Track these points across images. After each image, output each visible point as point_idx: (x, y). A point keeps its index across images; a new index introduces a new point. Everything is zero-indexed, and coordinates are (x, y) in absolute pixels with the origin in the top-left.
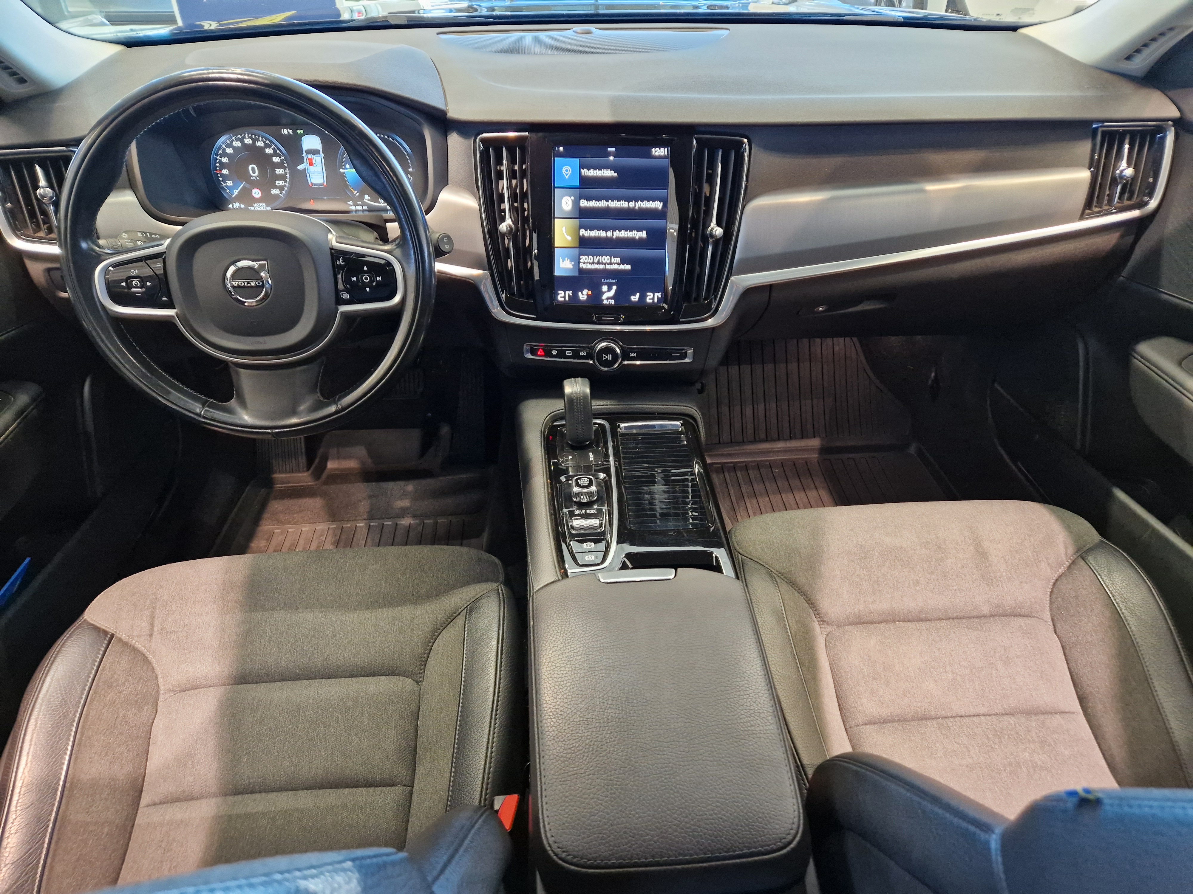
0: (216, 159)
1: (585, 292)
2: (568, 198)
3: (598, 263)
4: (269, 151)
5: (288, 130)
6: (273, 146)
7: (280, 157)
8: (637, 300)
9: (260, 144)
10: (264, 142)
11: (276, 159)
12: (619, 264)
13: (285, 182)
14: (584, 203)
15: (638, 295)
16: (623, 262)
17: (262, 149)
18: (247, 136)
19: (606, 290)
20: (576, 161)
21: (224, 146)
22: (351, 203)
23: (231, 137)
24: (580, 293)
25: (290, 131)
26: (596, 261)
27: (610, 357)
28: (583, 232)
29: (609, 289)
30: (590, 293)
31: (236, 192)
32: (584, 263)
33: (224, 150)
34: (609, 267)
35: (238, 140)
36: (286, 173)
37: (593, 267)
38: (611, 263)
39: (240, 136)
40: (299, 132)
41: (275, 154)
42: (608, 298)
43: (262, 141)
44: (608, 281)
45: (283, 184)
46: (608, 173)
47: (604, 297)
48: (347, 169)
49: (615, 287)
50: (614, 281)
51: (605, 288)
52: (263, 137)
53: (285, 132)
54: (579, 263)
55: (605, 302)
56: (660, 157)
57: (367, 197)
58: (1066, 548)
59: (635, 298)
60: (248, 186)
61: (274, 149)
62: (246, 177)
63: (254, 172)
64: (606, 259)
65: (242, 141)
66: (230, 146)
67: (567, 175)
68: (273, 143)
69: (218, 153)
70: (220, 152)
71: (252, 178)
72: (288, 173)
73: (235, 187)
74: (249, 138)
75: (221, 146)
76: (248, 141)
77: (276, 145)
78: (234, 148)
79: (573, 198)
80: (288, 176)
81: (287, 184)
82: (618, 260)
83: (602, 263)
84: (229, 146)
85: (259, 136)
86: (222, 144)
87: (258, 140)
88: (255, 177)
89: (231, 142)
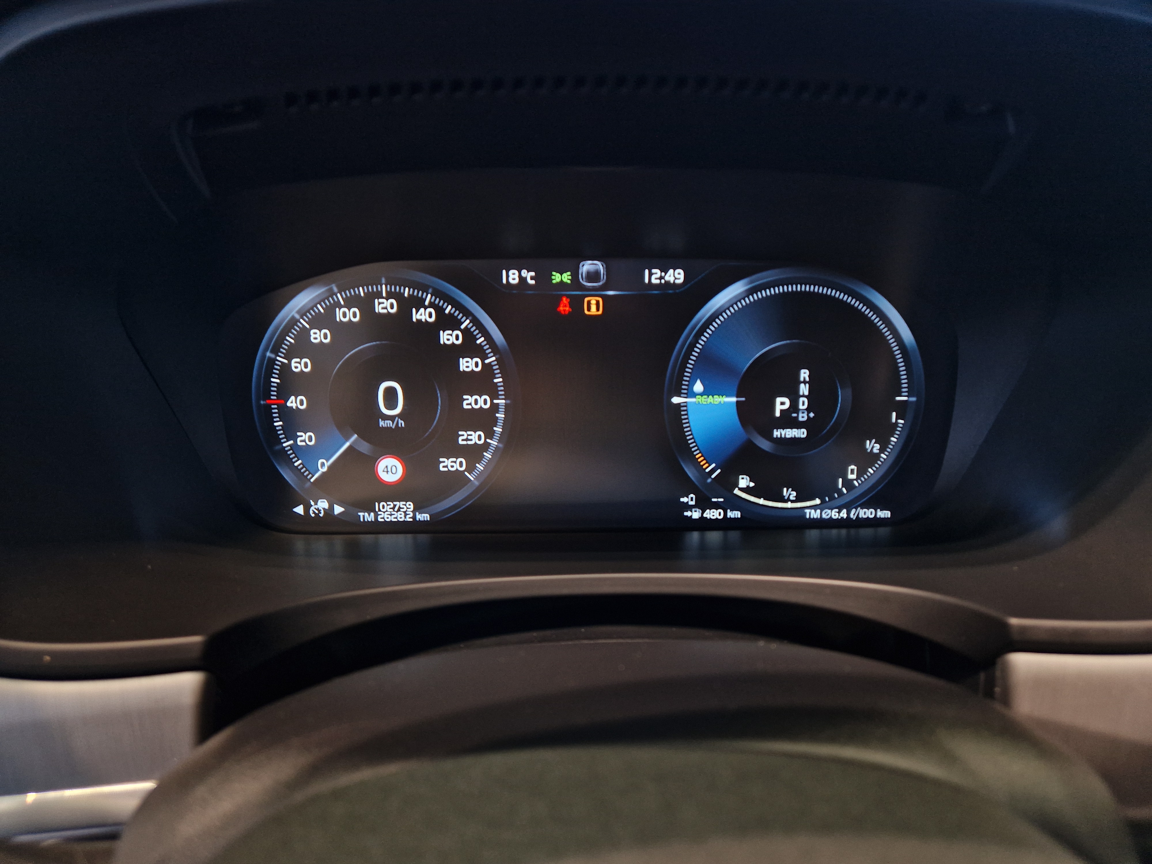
0: (272, 362)
4: (450, 337)
5: (524, 273)
6: (466, 323)
7: (484, 357)
9: (424, 315)
10: (439, 310)
11: (468, 365)
13: (490, 434)
17: (428, 332)
18: (385, 289)
21: (303, 322)
22: (689, 499)
23: (332, 294)
25: (528, 275)
31: (323, 466)
33: (305, 333)
35: (352, 301)
36: (495, 408)
39: (361, 291)
40: (557, 277)
41: (470, 348)
43: (432, 305)
45: (481, 442)
48: (694, 395)
52: (437, 293)
53: (511, 277)
57: (744, 482)
60: (365, 447)
61: (466, 332)
63: (391, 402)
65: (365, 304)
66: (323, 321)
68: (467, 313)
69: (281, 340)
70: (290, 339)
71: (382, 423)
72: (502, 409)
73: (322, 449)
74: (391, 295)
75: (294, 322)
76: (386, 306)
77: (476, 321)
78: (337, 328)
80: (501, 416)
81: (494, 443)
84: (318, 322)
85: (425, 290)
86: (297, 316)
87: (420, 304)
88: (392, 418)
89: (331, 310)
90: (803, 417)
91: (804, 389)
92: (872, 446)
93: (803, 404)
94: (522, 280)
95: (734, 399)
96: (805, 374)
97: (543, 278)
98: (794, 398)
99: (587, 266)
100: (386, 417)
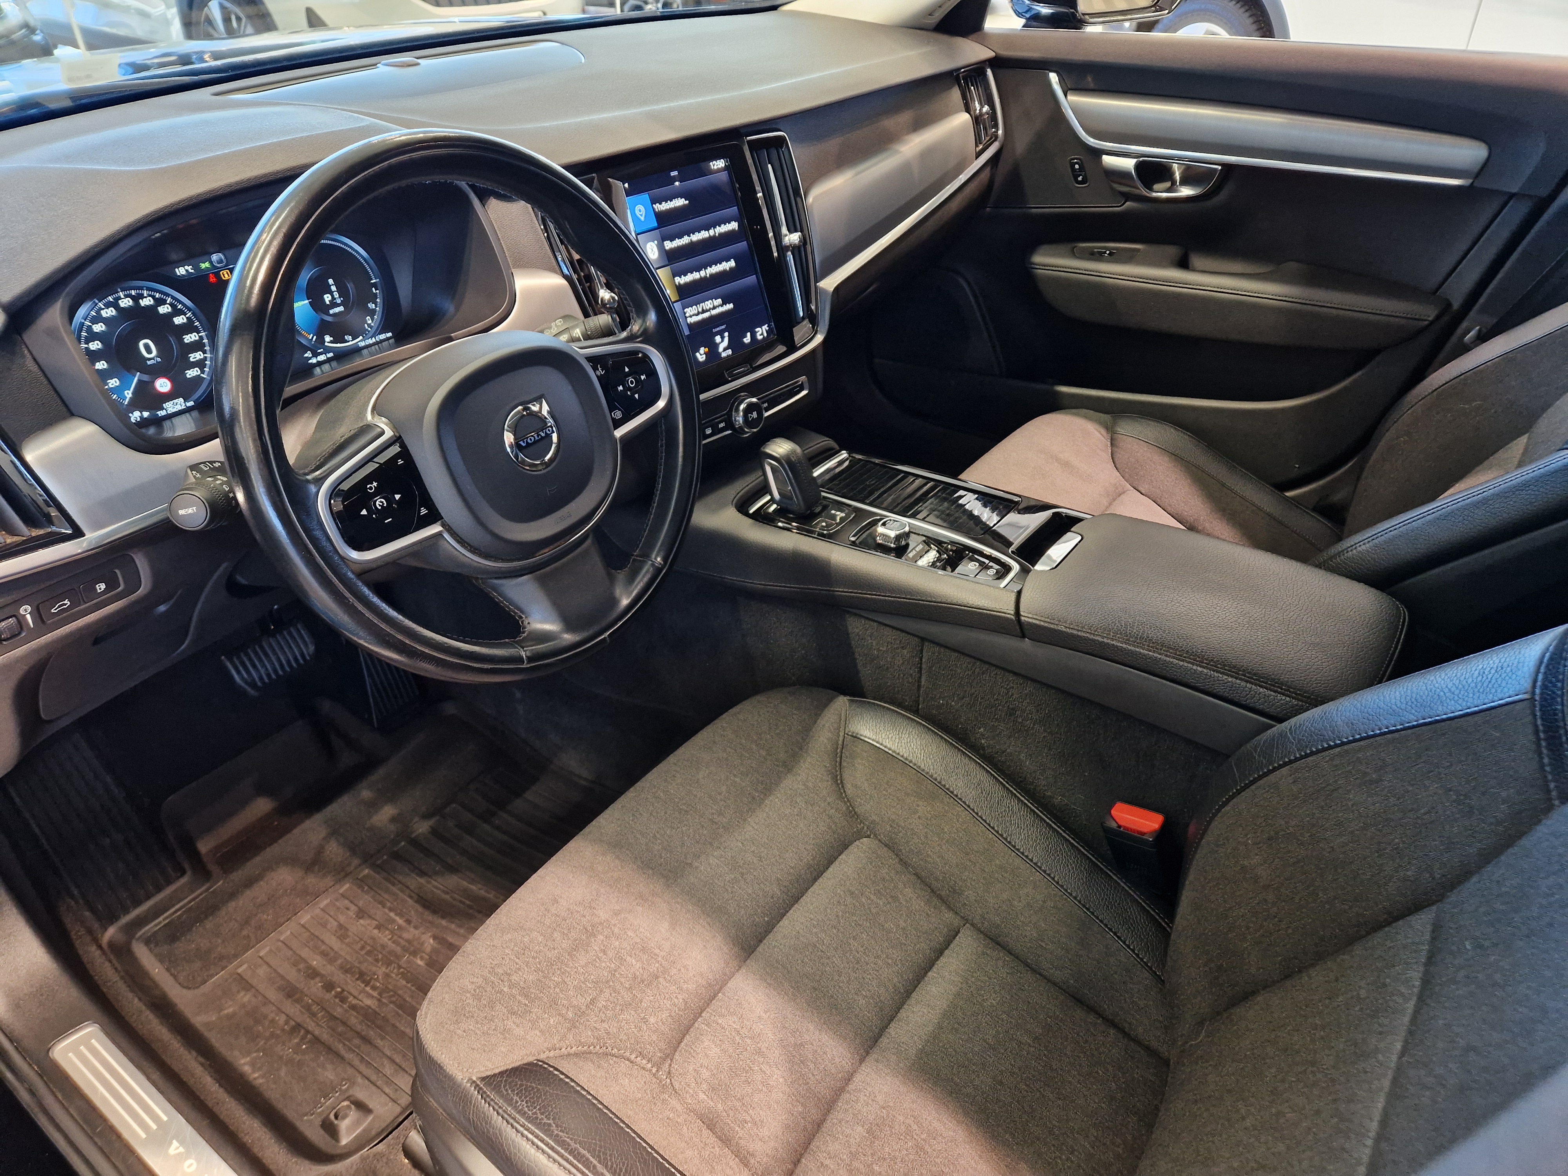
1: (702, 350)
2: (652, 243)
3: (704, 312)
4: (163, 310)
5: (186, 267)
6: (169, 300)
7: (185, 314)
8: (749, 341)
9: (147, 302)
10: (153, 297)
11: (179, 320)
12: (722, 306)
13: (204, 352)
14: (669, 245)
15: (749, 334)
16: (724, 303)
17: (152, 309)
18: (121, 294)
19: (720, 340)
20: (645, 197)
21: (88, 323)
22: (308, 354)
23: (97, 304)
24: (697, 354)
25: (189, 268)
26: (700, 310)
27: (755, 415)
28: (678, 280)
29: (723, 338)
30: (707, 349)
31: (129, 394)
32: (691, 316)
33: (89, 329)
34: (714, 312)
35: (107, 305)
36: (201, 338)
37: (700, 317)
38: (714, 308)
39: (110, 299)
40: (203, 266)
41: (177, 312)
42: (725, 350)
43: (150, 296)
44: (718, 329)
45: (202, 357)
46: (680, 202)
47: (721, 349)
49: (726, 334)
50: (723, 327)
51: (718, 339)
52: (148, 289)
53: (181, 271)
54: (686, 318)
55: (724, 355)
56: (719, 171)
57: (328, 338)
58: (1100, 432)
59: (747, 339)
60: (146, 378)
61: (171, 305)
62: (139, 365)
63: (149, 351)
64: (708, 304)
65: (115, 305)
66: (97, 319)
67: (641, 215)
68: (168, 295)
69: (79, 337)
70: (84, 334)
71: (149, 363)
72: (205, 338)
73: (124, 386)
74: (126, 296)
75: (82, 324)
76: (126, 303)
77: (173, 298)
78: (105, 321)
79: (656, 242)
80: (205, 341)
81: (208, 355)
82: (719, 301)
83: (707, 311)
84: (95, 321)
85: (142, 289)
86: (83, 321)
87: (142, 297)
88: (153, 359)
89: (98, 312)
90: (339, 301)
91: (334, 288)
92: (371, 306)
93: (336, 295)
94: (187, 271)
95: (307, 301)
96: (331, 281)
97: (196, 267)
98: (331, 293)
99: (215, 257)
100: (150, 359)
